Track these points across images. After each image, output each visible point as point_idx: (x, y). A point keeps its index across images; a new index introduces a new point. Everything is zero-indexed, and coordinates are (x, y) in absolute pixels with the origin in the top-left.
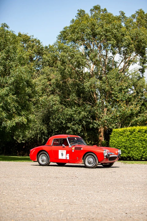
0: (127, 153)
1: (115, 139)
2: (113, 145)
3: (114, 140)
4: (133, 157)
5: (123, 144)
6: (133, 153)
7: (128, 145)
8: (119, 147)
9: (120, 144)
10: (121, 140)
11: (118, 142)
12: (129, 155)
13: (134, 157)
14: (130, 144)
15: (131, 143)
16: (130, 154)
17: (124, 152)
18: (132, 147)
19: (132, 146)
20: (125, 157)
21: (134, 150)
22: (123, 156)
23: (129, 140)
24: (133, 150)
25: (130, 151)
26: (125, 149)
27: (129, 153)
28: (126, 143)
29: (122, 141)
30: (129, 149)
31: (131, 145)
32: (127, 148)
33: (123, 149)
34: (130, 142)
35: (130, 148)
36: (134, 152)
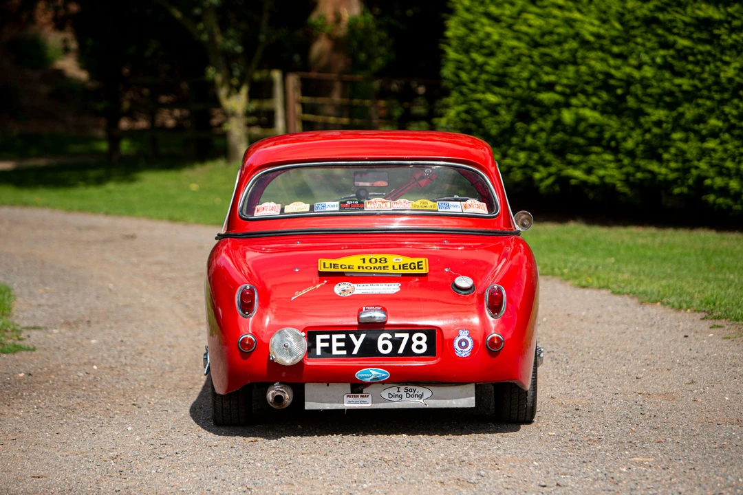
0: (631, 154)
1: (508, 10)
2: (481, 68)
3: (496, 20)
4: (700, 186)
5: (596, 62)
6: (704, 153)
7: (648, 72)
8: (550, 87)
9: (556, 65)
10: (569, 22)
11: (535, 44)
12: (654, 167)
13: (710, 189)
14: (666, 66)
15: (682, 55)
16: (660, 160)
17: (597, 141)
18: (690, 96)
19: (685, 83)
20: (605, 188)
21: (713, 122)
22: (593, 179)
23: (656, 21)
24: (700, 119)
25: (666, 136)
26: (615, 108)
27: (653, 153)
28: (622, 56)
29: (577, 36)
30: (659, 114)
31: (680, 74)
32: (631, 102)
33: (594, 107)
34: (665, 45)
35: (671, 107)
36: (711, 144)
